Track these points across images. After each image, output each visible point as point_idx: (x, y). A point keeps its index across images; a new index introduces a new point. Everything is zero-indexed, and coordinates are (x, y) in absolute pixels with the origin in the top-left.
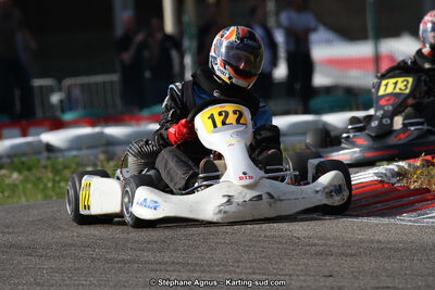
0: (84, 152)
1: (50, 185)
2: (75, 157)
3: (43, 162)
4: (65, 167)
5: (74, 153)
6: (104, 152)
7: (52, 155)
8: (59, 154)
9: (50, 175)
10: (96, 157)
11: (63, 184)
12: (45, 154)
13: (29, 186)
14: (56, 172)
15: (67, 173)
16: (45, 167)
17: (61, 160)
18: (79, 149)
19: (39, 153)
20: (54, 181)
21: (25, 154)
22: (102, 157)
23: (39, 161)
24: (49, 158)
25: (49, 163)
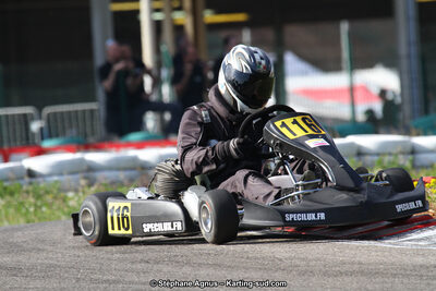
0: (66, 178)
1: (32, 209)
2: (56, 182)
3: (25, 188)
4: (47, 192)
5: (56, 178)
6: (85, 178)
7: (34, 180)
8: (40, 180)
9: (32, 200)
10: (77, 181)
11: (44, 209)
12: (27, 179)
13: (11, 211)
14: (38, 197)
15: (49, 198)
16: (27, 192)
17: (42, 185)
18: (61, 174)
19: (22, 178)
20: (35, 205)
21: (7, 180)
22: (83, 182)
23: (21, 186)
24: (30, 183)
25: (30, 188)
